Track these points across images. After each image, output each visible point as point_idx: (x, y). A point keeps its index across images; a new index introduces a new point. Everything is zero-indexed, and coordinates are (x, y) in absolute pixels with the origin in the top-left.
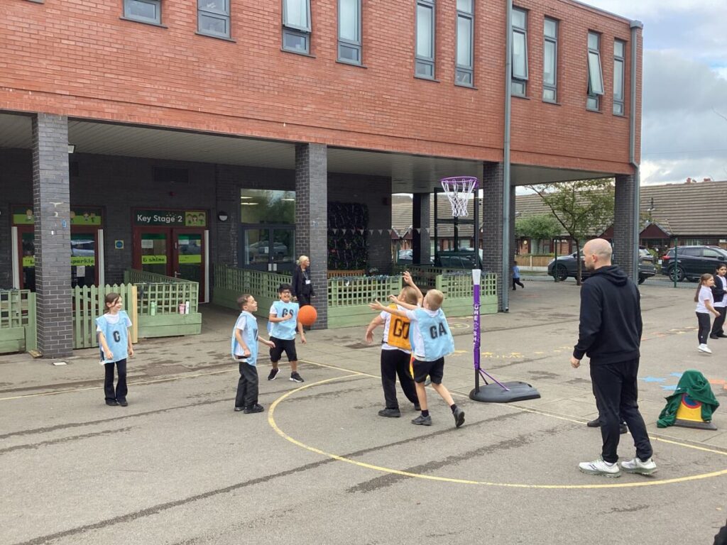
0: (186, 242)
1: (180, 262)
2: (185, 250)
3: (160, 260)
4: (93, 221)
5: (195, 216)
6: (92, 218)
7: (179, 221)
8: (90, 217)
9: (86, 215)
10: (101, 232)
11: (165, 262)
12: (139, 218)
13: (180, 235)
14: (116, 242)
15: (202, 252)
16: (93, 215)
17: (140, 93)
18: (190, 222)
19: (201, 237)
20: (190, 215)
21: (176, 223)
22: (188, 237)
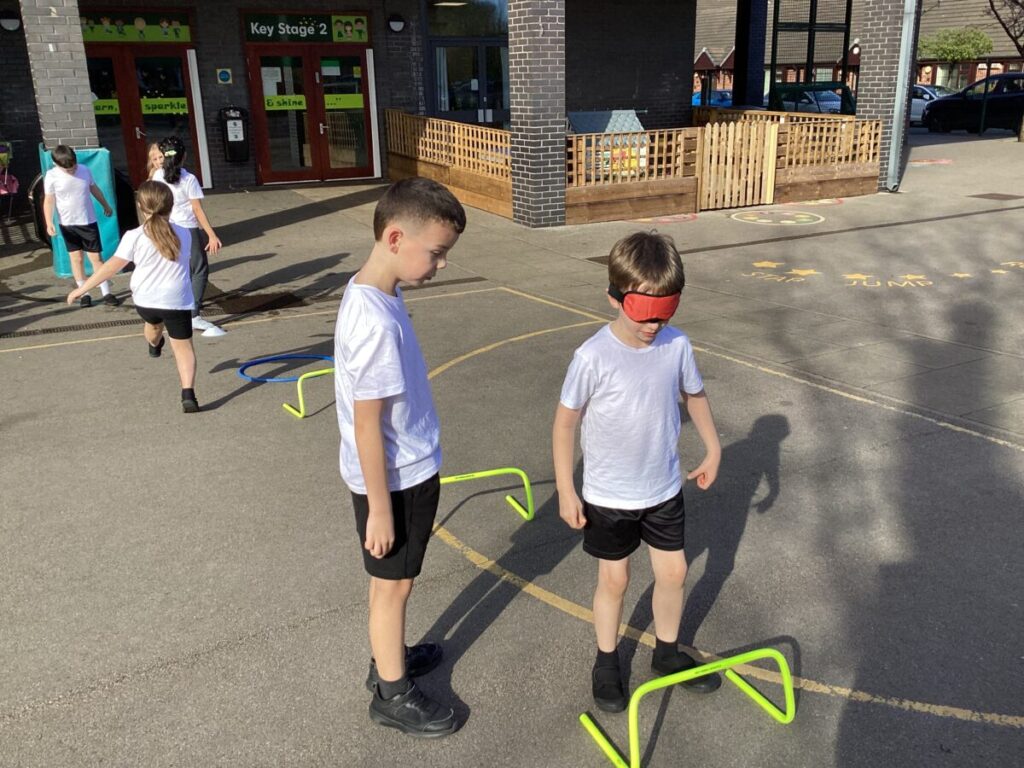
1: (327, 107)
2: (334, 86)
3: (295, 102)
4: (177, 35)
5: (348, 24)
6: (176, 30)
7: (322, 33)
8: (172, 28)
9: (165, 24)
10: (192, 55)
11: (304, 107)
12: (254, 28)
13: (324, 58)
14: (219, 71)
15: (363, 89)
16: (176, 25)
18: (340, 35)
19: (362, 62)
20: (338, 21)
21: (317, 36)
22: (337, 62)
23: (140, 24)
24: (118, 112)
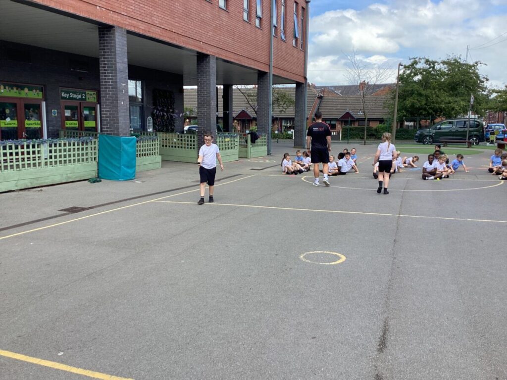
0: (86, 112)
1: (85, 126)
2: (87, 118)
3: (75, 124)
4: (38, 96)
5: (91, 95)
6: (38, 94)
7: (83, 97)
8: (37, 92)
9: (34, 91)
10: (44, 104)
11: (77, 126)
12: (63, 94)
13: (85, 107)
14: (53, 110)
15: (95, 119)
16: (38, 91)
17: (153, 18)
18: (88, 99)
19: (94, 109)
20: (88, 93)
21: (81, 99)
22: (88, 109)
23: (26, 90)
24: (17, 126)
